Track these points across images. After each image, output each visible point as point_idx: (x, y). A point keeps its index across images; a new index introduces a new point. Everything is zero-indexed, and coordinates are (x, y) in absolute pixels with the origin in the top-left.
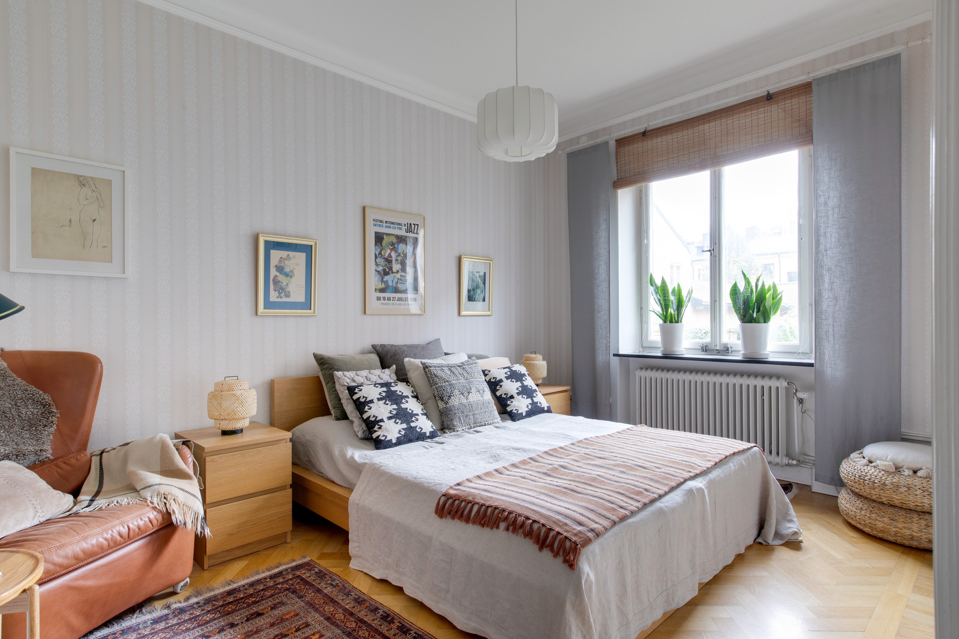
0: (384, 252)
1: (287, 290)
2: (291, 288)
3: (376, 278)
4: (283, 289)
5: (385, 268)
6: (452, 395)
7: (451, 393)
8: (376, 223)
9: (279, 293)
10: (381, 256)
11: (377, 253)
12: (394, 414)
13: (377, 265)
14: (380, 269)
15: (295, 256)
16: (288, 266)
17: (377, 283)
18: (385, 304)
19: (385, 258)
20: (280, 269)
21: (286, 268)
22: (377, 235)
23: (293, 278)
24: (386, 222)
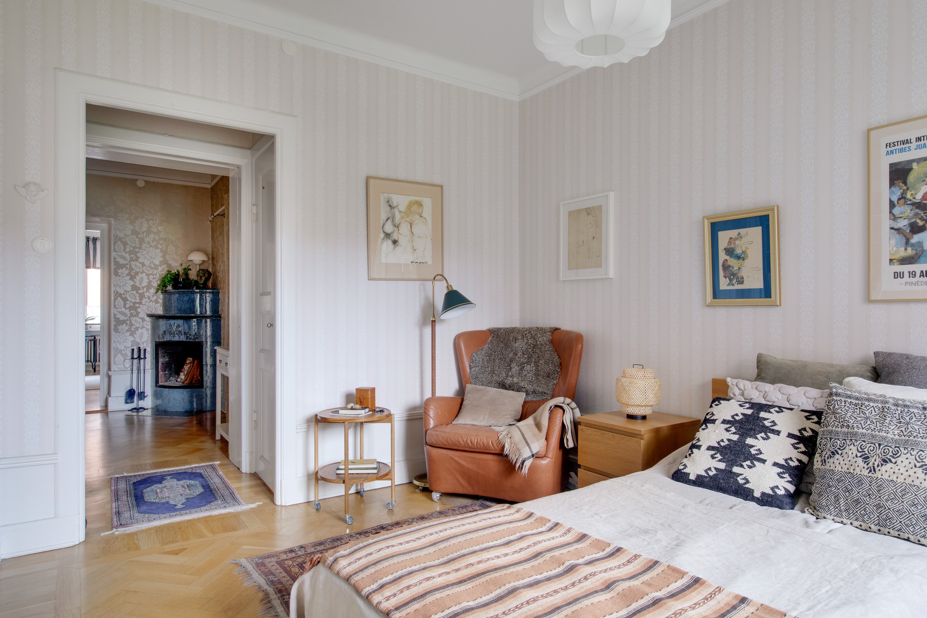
0: (913, 192)
1: (739, 275)
2: (743, 273)
3: (893, 242)
4: (734, 275)
5: (914, 220)
6: (840, 452)
7: (839, 449)
8: (893, 148)
9: (730, 280)
10: (905, 202)
11: (895, 199)
12: (722, 446)
13: (894, 218)
14: (902, 223)
15: (747, 233)
16: (740, 247)
17: (895, 249)
18: (916, 284)
19: (913, 204)
20: (730, 252)
21: (737, 249)
22: (893, 169)
23: (746, 260)
24: (919, 139)
